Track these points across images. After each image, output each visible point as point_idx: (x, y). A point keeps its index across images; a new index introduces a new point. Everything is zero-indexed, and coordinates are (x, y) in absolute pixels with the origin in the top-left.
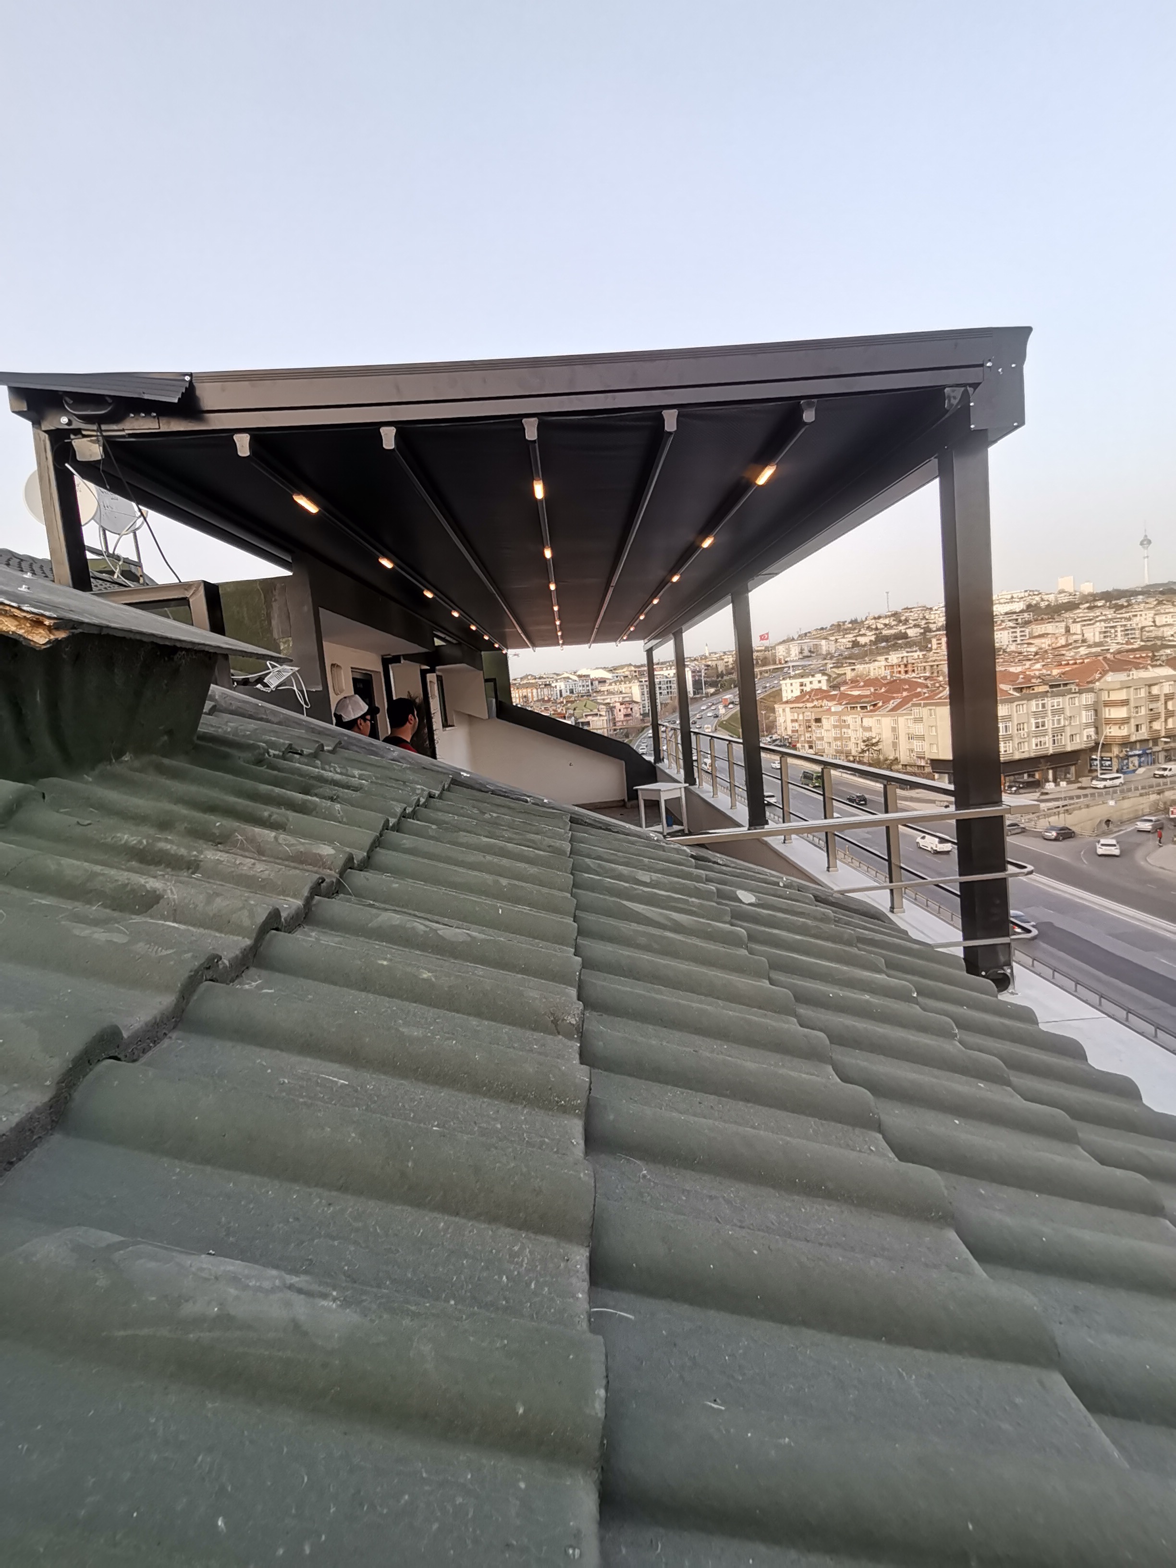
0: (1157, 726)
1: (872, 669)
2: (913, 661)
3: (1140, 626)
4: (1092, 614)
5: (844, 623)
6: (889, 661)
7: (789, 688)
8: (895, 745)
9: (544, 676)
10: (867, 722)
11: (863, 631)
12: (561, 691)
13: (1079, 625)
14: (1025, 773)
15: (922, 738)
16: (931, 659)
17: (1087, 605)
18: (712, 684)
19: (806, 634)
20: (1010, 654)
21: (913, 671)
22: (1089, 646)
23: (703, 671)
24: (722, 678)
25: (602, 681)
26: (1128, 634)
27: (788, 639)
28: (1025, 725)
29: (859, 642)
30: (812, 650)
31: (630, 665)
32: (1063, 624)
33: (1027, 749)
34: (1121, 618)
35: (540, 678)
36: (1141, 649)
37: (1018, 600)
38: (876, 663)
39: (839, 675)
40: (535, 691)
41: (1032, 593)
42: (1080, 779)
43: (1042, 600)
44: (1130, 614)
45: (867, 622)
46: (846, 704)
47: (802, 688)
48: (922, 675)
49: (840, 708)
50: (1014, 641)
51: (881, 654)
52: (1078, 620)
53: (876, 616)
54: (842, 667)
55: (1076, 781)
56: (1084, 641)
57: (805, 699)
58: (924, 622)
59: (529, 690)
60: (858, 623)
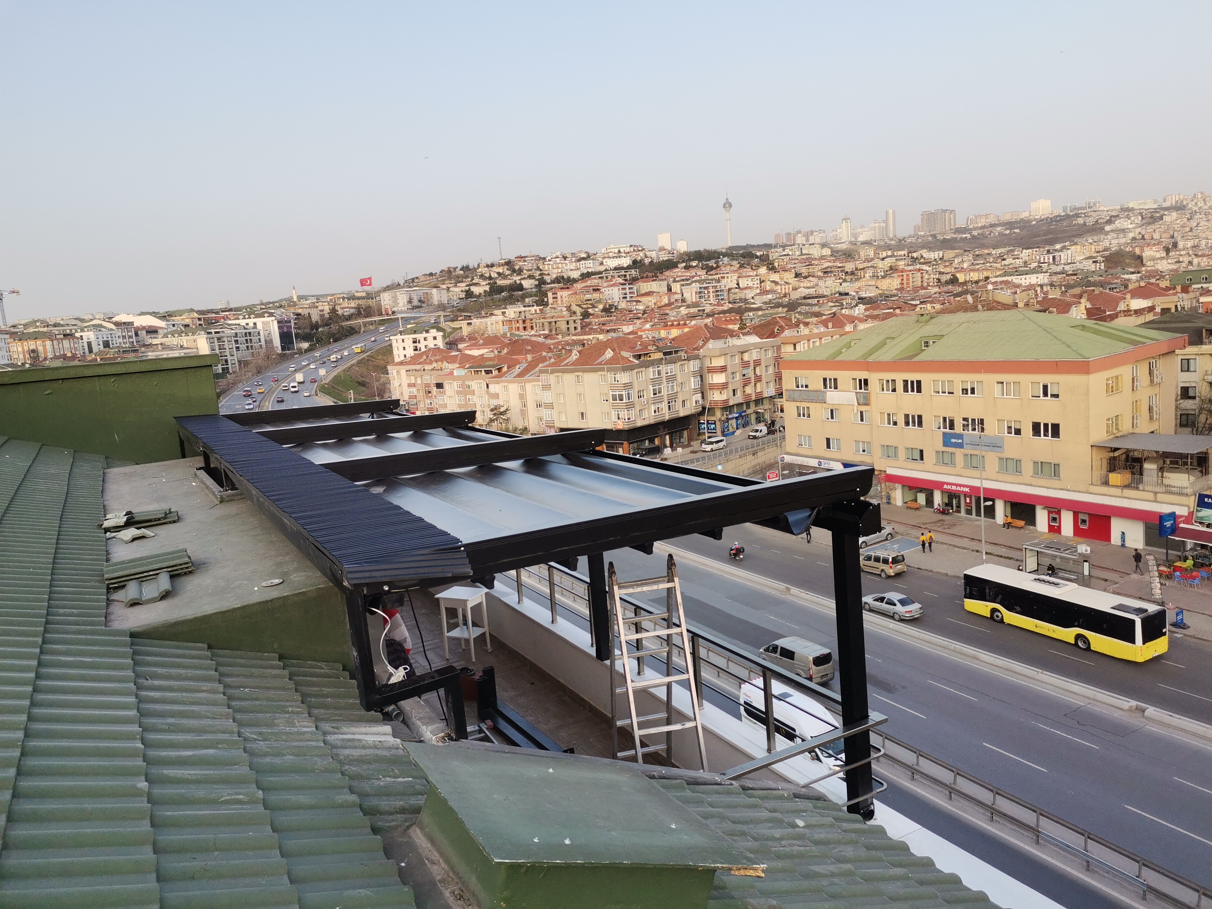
0: (749, 390)
1: (489, 323)
2: (531, 317)
3: (727, 288)
4: (688, 274)
5: (455, 269)
6: (507, 315)
7: (401, 345)
8: (523, 413)
9: (62, 322)
10: (493, 388)
11: (476, 280)
12: (89, 344)
13: (678, 284)
14: (646, 439)
15: (550, 406)
16: (548, 315)
17: (684, 264)
18: (305, 338)
19: (413, 280)
20: (621, 312)
21: (532, 328)
22: (688, 307)
23: (292, 321)
24: (317, 329)
25: (152, 331)
26: (718, 296)
27: (392, 285)
28: (645, 391)
29: (472, 292)
30: (423, 299)
31: (192, 310)
32: (665, 283)
33: (647, 416)
34: (712, 280)
35: (55, 325)
36: (730, 311)
37: (625, 255)
38: (494, 317)
39: (455, 329)
40: (48, 343)
41: (637, 248)
42: (692, 443)
43: (646, 256)
44: (719, 276)
45: (480, 270)
46: (469, 368)
47: (415, 345)
48: (542, 332)
49: (462, 372)
50: (624, 298)
51: (498, 307)
52: (677, 279)
53: (489, 263)
54: (457, 320)
55: (689, 445)
56: (683, 301)
57: (422, 360)
58: (538, 272)
59: (39, 342)
60: (470, 270)
